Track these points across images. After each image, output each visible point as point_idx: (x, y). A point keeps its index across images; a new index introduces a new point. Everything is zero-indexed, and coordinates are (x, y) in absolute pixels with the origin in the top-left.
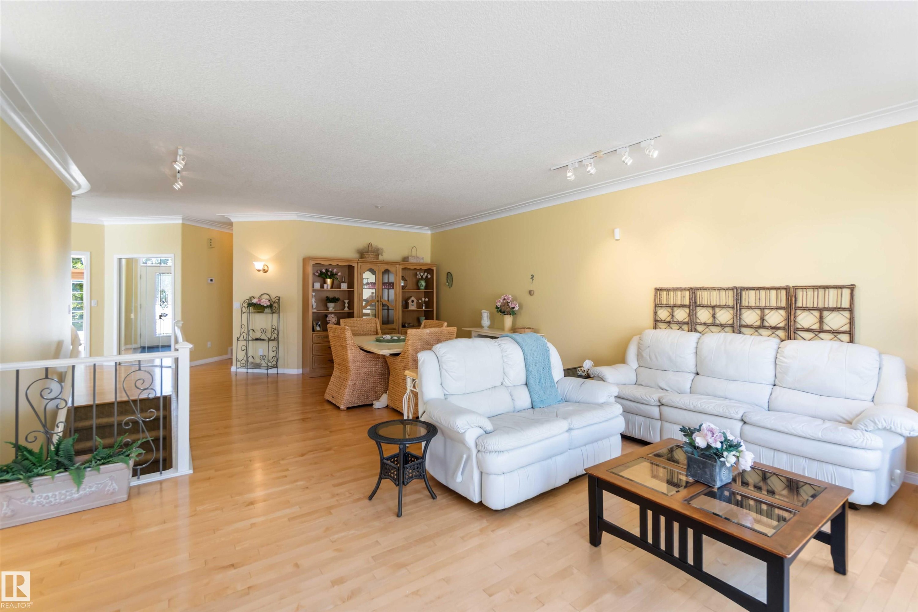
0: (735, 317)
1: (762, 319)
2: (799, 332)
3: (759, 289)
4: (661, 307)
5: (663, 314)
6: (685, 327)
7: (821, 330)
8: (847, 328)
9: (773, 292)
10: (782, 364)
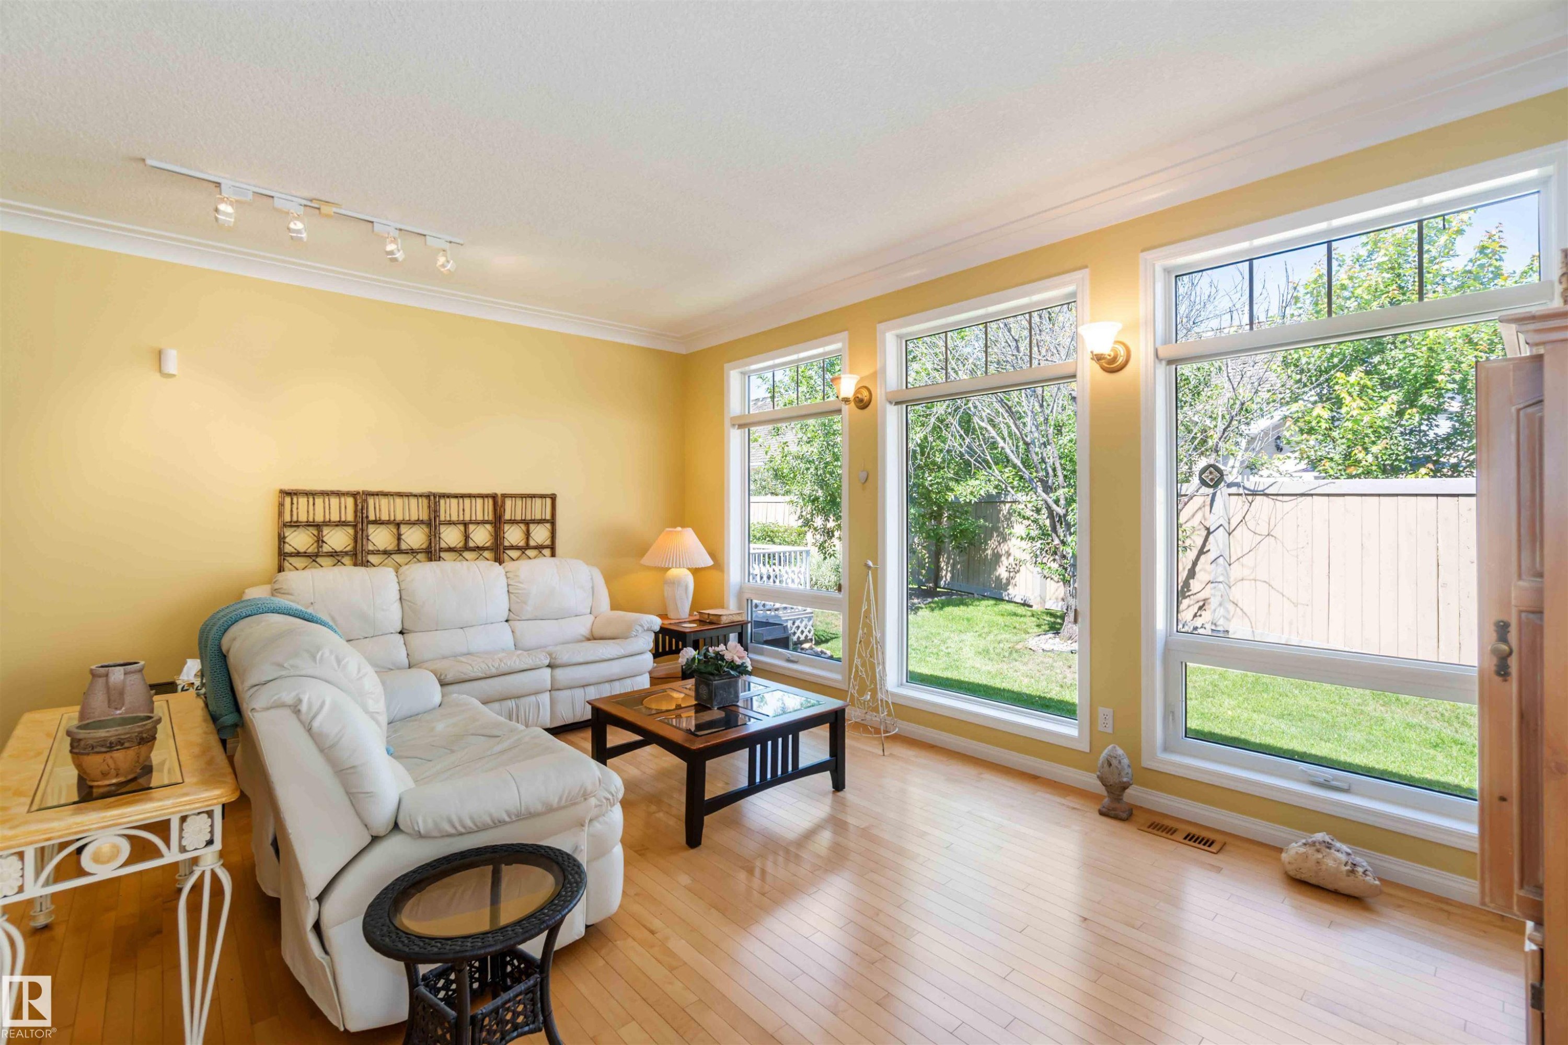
0: (433, 538)
1: (467, 537)
2: (507, 552)
3: (463, 496)
4: (298, 526)
5: (299, 540)
6: (346, 560)
7: (528, 547)
8: (548, 542)
9: (479, 501)
10: (520, 591)
